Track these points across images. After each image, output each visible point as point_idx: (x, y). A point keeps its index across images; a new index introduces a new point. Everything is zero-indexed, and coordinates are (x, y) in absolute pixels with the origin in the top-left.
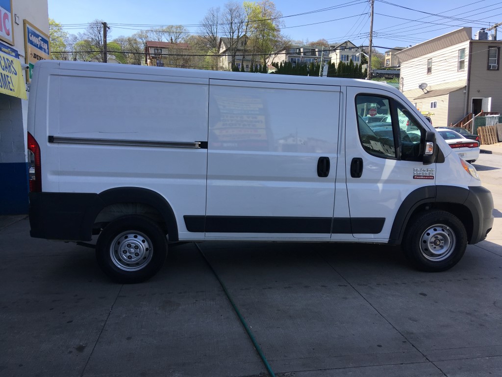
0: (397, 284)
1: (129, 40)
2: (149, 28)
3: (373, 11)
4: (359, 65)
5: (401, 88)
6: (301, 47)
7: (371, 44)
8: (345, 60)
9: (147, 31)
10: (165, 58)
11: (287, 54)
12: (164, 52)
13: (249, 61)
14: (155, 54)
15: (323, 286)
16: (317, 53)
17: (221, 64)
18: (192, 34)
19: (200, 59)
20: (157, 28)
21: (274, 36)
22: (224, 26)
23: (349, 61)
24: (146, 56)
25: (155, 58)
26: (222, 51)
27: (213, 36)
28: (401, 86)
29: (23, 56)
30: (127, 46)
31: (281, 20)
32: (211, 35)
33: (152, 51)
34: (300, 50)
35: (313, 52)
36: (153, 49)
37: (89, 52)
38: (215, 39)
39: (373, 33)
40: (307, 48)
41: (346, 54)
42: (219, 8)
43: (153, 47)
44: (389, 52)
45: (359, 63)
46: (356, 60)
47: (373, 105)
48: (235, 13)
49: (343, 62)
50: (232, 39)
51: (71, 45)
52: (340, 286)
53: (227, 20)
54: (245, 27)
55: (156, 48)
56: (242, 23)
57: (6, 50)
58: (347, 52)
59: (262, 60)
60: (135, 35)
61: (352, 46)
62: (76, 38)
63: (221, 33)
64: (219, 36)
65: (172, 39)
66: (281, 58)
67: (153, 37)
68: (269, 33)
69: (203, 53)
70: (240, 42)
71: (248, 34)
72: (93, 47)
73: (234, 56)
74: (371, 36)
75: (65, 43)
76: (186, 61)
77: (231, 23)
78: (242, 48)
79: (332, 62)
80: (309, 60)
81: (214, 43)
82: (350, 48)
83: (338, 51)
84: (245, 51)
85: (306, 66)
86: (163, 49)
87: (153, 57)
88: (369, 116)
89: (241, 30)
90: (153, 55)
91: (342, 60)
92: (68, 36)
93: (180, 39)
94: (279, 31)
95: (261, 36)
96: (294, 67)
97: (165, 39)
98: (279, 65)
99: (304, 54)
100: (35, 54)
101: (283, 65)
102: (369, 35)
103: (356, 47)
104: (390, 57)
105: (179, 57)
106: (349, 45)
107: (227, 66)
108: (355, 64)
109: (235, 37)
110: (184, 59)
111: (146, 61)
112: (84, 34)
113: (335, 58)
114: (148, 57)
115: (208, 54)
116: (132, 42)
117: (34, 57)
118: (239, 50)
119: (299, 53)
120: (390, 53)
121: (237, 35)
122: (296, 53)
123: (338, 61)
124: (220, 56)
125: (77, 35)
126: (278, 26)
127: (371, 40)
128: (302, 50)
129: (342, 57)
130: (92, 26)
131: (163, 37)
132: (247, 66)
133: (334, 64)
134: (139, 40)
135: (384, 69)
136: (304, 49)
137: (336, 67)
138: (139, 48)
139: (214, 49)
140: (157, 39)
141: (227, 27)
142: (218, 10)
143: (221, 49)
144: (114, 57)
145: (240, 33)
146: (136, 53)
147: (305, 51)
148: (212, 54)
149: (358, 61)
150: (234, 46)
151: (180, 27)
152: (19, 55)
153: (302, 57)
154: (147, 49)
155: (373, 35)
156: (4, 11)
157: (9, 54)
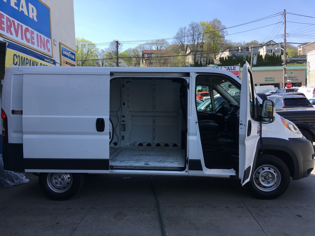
0: (281, 207)
1: (134, 50)
2: (145, 42)
3: (285, 20)
4: (279, 55)
5: (308, 69)
6: (239, 46)
7: (285, 41)
8: (270, 53)
9: (144, 44)
10: (154, 59)
11: (229, 51)
12: (153, 55)
13: (205, 57)
14: (148, 57)
15: (226, 207)
16: (250, 49)
17: (187, 61)
18: (170, 44)
19: (174, 59)
20: (150, 42)
21: (220, 41)
22: (189, 38)
23: (272, 53)
24: (143, 59)
25: (148, 59)
26: (188, 52)
27: (182, 44)
28: (308, 68)
29: (59, 63)
30: (132, 54)
31: (225, 30)
32: (180, 43)
33: (146, 56)
34: (238, 48)
35: (248, 49)
36: (147, 54)
37: (110, 59)
38: (183, 46)
39: (286, 34)
40: (243, 47)
41: (271, 49)
42: (186, 27)
43: (146, 53)
44: (300, 46)
45: (280, 54)
46: (277, 52)
47: (289, 81)
48: (195, 29)
49: (268, 54)
50: (194, 45)
51: (101, 55)
52: (238, 207)
53: (191, 33)
54: (201, 37)
55: (148, 54)
56: (200, 34)
57: (47, 60)
58: (270, 47)
59: (213, 56)
60: (137, 47)
61: (274, 43)
62: (104, 51)
63: (187, 41)
64: (186, 43)
65: (157, 48)
66: (226, 54)
67: (147, 48)
68: (218, 39)
69: (176, 54)
70: (199, 46)
71: (204, 41)
72: (113, 56)
73: (195, 55)
74: (285, 36)
75: (98, 54)
76: (166, 60)
77: (193, 35)
78: (200, 50)
79: (261, 54)
80: (244, 54)
81: (183, 48)
82: (273, 45)
83: (264, 47)
84: (202, 51)
85: (242, 58)
86: (152, 54)
87: (147, 59)
88: (286, 88)
89: (199, 39)
90: (147, 58)
91: (268, 52)
92: (99, 50)
93: (163, 48)
94: (224, 37)
95: (212, 41)
96: (234, 59)
97: (154, 48)
98: (225, 58)
99: (241, 51)
100: (66, 62)
101: (227, 58)
102: (284, 36)
103: (277, 44)
104: (301, 49)
105: (162, 58)
106: (272, 43)
107: (191, 61)
108: (276, 55)
109: (196, 43)
110: (164, 59)
111: (143, 61)
112: (108, 48)
113: (263, 52)
114: (144, 59)
115: (179, 55)
116: (135, 51)
117: (66, 63)
118: (198, 51)
119: (238, 50)
120: (302, 47)
121: (197, 42)
122: (236, 50)
123: (265, 54)
124: (187, 55)
125: (105, 50)
126: (223, 34)
127: (285, 39)
128: (240, 48)
129: (267, 51)
130: (112, 44)
131: (153, 47)
132: (204, 61)
133: (262, 56)
134: (139, 50)
135: (297, 57)
136: (241, 47)
137: (263, 57)
138: (139, 55)
139: (183, 52)
140: (150, 48)
141: (190, 38)
142: (185, 28)
143: (187, 51)
144: (123, 61)
145: (199, 41)
146: (137, 57)
147: (242, 48)
148: (181, 55)
149: (279, 52)
150: (195, 49)
151: (163, 40)
152: (56, 63)
153: (240, 53)
154: (143, 55)
155: (286, 36)
156: (46, 38)
157: (49, 62)
